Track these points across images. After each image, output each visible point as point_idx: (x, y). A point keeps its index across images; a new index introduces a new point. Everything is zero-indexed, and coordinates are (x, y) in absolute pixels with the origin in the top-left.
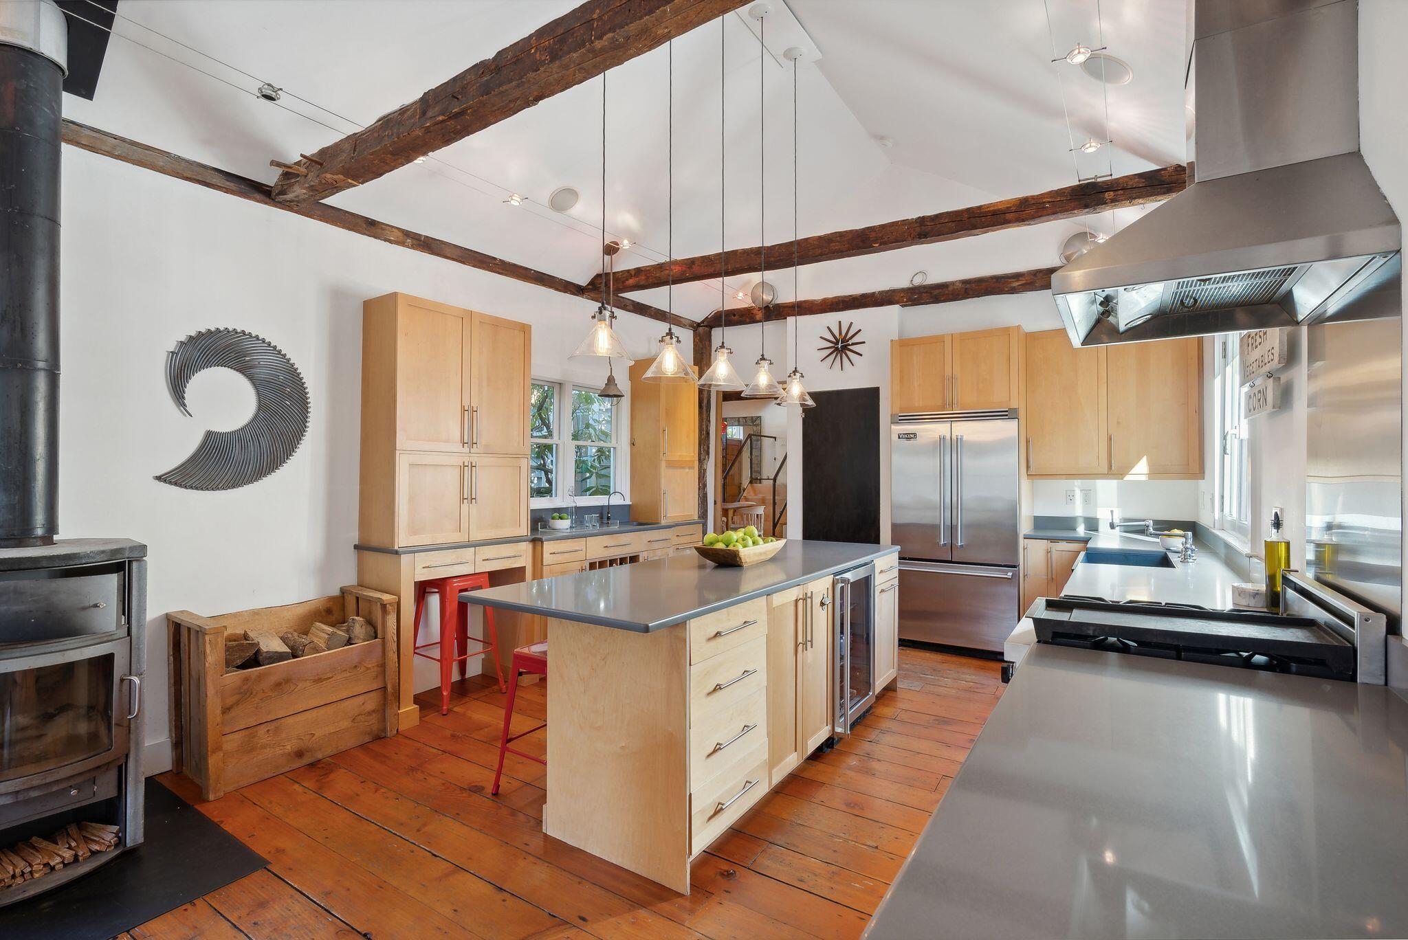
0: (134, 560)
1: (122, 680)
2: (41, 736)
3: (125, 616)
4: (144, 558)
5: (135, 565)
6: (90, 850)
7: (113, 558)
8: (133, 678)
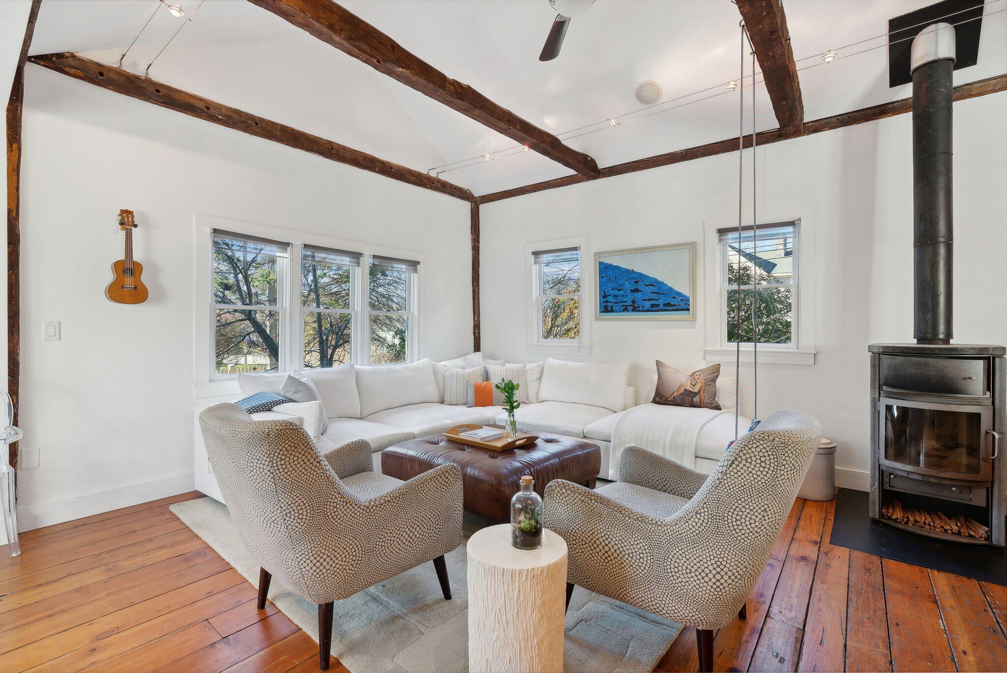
0: (997, 357)
1: (987, 433)
2: (946, 457)
3: (990, 392)
4: (1004, 356)
5: (997, 360)
6: (969, 533)
7: (981, 353)
8: (994, 433)
